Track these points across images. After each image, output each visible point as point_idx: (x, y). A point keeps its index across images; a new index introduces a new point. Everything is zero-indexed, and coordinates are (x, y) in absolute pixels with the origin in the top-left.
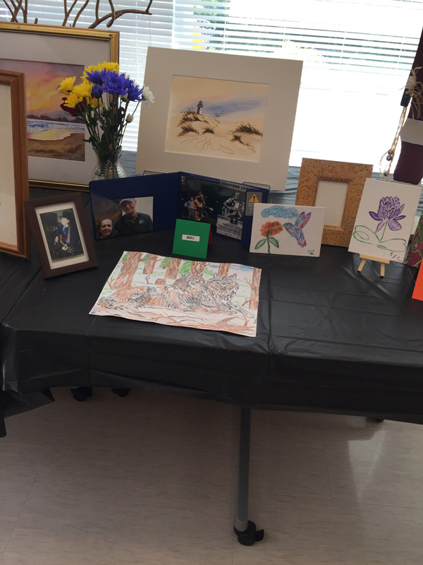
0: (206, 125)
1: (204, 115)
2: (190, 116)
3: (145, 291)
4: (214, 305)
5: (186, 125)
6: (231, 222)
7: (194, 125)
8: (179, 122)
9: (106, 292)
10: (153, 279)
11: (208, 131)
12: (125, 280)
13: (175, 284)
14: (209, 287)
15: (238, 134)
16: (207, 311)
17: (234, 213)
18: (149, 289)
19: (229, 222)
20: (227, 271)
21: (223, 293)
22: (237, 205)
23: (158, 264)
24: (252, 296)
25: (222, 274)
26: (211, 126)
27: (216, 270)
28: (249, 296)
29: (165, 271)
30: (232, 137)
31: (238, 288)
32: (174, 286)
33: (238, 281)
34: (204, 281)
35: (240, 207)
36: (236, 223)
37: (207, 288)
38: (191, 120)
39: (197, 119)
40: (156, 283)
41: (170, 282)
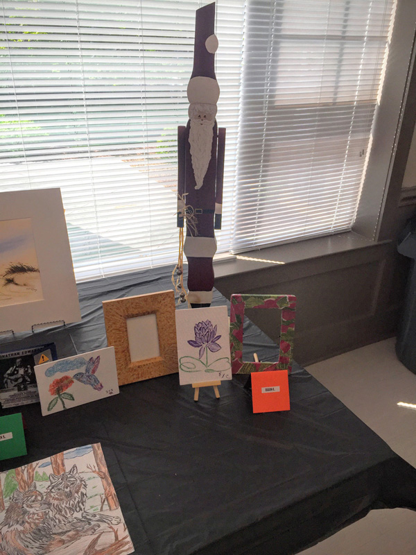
4: (68, 527)
6: (19, 390)
13: (7, 518)
14: (52, 501)
16: (63, 542)
17: (20, 380)
20: (63, 465)
21: (71, 502)
22: (21, 371)
24: (105, 490)
25: (59, 472)
27: (50, 470)
28: (103, 491)
31: (85, 486)
33: (82, 475)
34: (41, 494)
37: (49, 504)
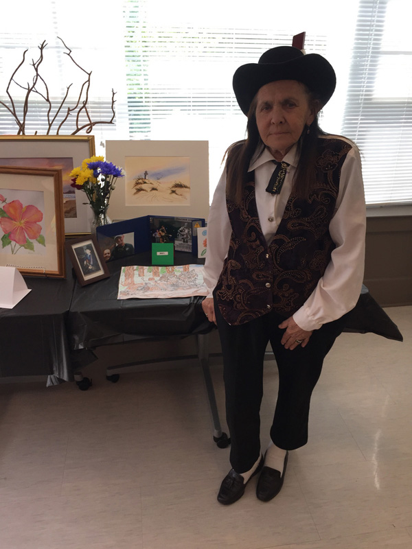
0: (151, 186)
1: (149, 179)
2: (140, 181)
3: (144, 284)
4: (187, 286)
5: (138, 187)
6: (184, 242)
7: (144, 186)
8: (133, 186)
9: (121, 288)
10: (146, 279)
11: (153, 189)
12: (130, 281)
15: (174, 189)
16: (184, 289)
17: (185, 236)
18: (146, 284)
19: (182, 242)
20: (188, 268)
21: (190, 280)
22: (186, 231)
23: (145, 271)
25: (186, 270)
26: (155, 186)
27: (182, 270)
29: (151, 273)
30: (170, 191)
31: (197, 276)
32: (160, 280)
33: (196, 273)
34: (176, 275)
35: (189, 232)
36: (187, 242)
37: (180, 279)
38: (141, 184)
39: (145, 183)
40: (149, 280)
41: (157, 278)
